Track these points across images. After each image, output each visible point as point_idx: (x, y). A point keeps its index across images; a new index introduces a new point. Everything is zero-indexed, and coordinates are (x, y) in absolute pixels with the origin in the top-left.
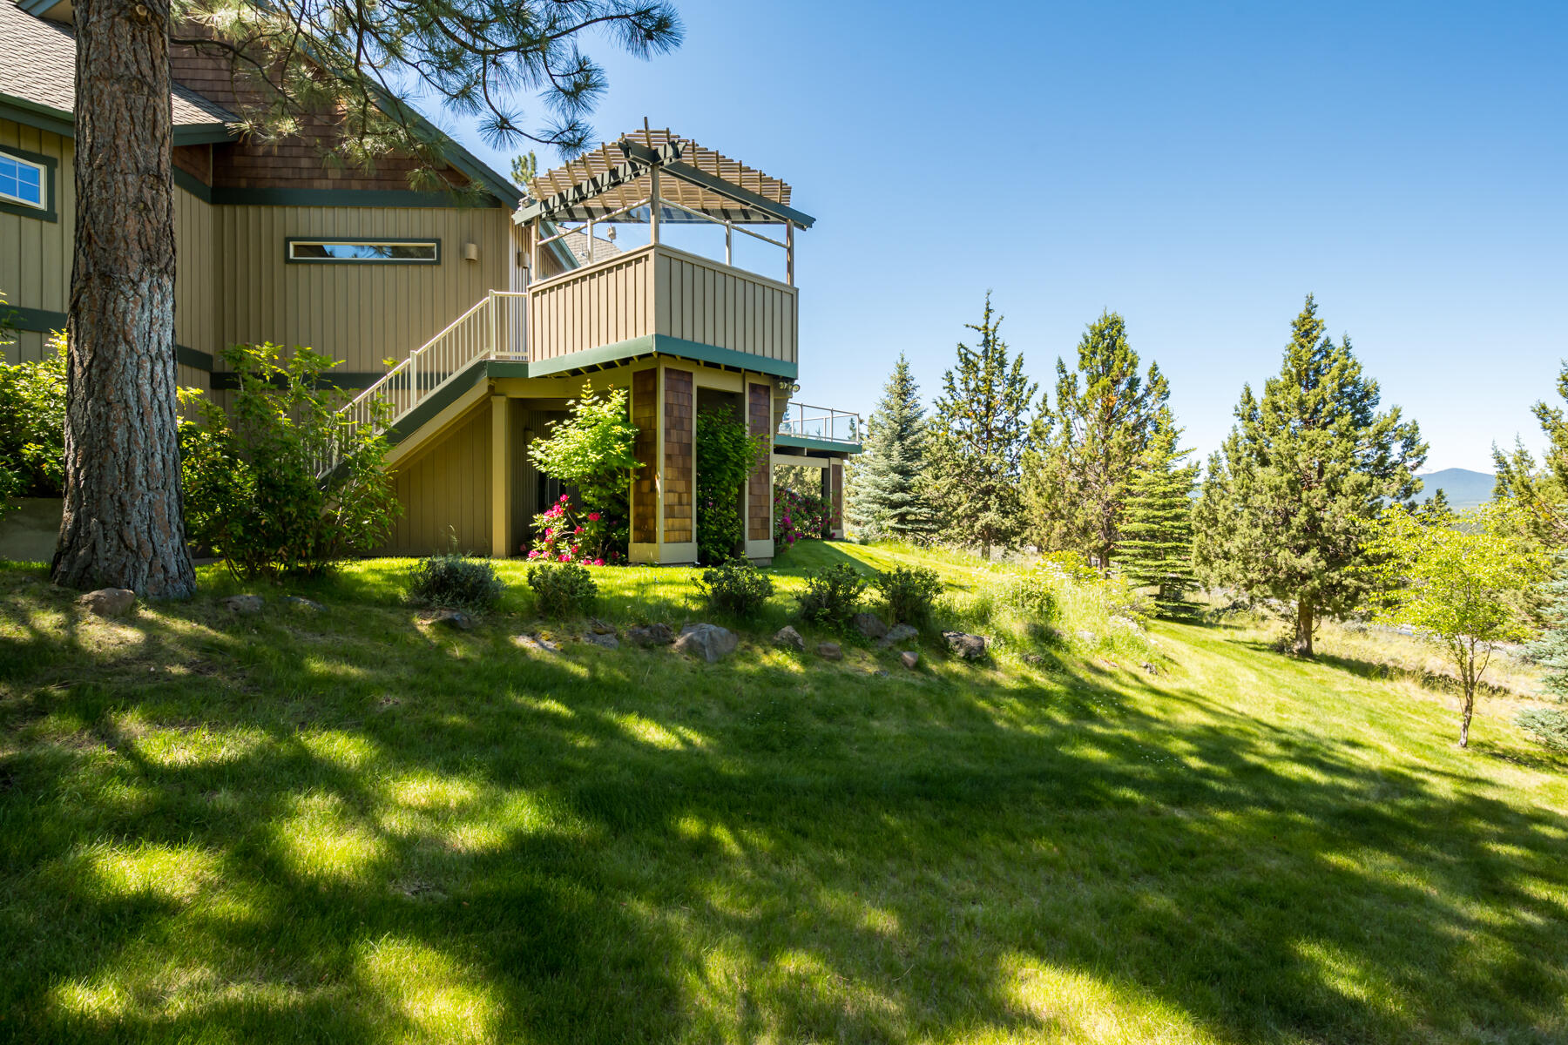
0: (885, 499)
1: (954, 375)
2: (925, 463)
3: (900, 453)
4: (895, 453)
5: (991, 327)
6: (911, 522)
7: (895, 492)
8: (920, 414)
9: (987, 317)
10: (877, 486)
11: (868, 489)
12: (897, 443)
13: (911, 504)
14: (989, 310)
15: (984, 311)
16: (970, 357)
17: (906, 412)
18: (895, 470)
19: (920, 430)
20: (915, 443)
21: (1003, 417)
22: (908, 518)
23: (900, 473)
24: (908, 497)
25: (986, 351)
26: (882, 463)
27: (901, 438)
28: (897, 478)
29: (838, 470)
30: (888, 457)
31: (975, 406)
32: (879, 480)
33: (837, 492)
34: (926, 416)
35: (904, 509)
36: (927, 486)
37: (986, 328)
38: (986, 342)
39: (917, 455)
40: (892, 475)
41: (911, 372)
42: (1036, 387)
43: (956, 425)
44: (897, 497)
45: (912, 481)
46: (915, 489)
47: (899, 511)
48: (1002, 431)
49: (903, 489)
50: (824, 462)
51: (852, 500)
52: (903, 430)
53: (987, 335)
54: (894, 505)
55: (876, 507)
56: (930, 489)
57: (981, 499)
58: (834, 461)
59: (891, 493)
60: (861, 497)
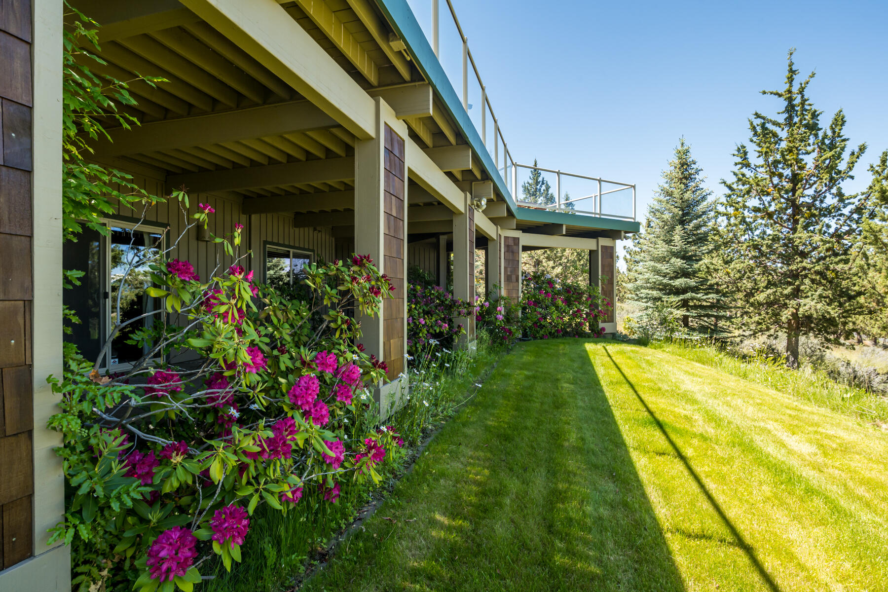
0: (666, 285)
1: (747, 149)
2: (711, 247)
3: (682, 237)
4: (677, 238)
5: (795, 89)
6: (695, 307)
7: (676, 278)
8: (704, 198)
9: (791, 80)
10: (658, 272)
11: (647, 276)
12: (679, 228)
13: (695, 289)
14: (792, 72)
15: (787, 74)
16: (770, 126)
17: (687, 195)
18: (676, 255)
19: (704, 213)
20: (698, 227)
21: (810, 192)
22: (691, 304)
23: (683, 258)
24: (692, 282)
25: (790, 118)
26: (662, 249)
27: (682, 222)
28: (678, 262)
29: (610, 253)
30: (669, 242)
31: (776, 180)
32: (659, 266)
33: (607, 278)
34: (710, 199)
35: (689, 295)
36: (716, 270)
37: (790, 92)
38: (790, 109)
39: (702, 239)
40: (673, 260)
41: (692, 156)
42: (862, 149)
43: (754, 202)
44: (679, 282)
45: (696, 266)
46: (701, 275)
47: (682, 297)
48: (809, 206)
49: (685, 274)
50: (589, 244)
51: (630, 286)
52: (684, 215)
53: (790, 99)
54: (678, 292)
55: (655, 293)
56: (720, 274)
57: (789, 284)
58: (604, 242)
59: (671, 279)
60: (639, 283)
